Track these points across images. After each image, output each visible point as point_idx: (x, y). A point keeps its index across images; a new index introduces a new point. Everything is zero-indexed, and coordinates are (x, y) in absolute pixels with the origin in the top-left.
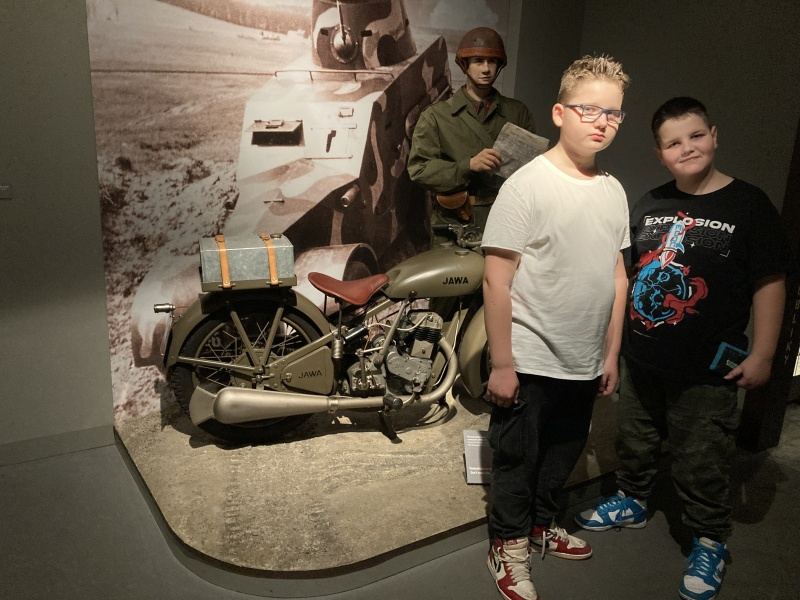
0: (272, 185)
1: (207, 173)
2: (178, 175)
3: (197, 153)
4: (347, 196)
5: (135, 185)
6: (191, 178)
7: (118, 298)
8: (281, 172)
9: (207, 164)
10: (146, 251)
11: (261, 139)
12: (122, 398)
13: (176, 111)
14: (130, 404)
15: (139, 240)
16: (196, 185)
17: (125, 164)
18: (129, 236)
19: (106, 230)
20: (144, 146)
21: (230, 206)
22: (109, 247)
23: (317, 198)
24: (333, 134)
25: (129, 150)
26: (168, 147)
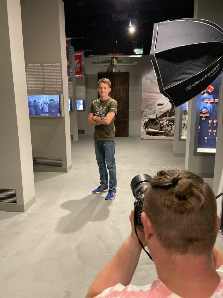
0: (160, 110)
1: (152, 109)
2: (149, 109)
3: (151, 107)
4: (169, 111)
5: (145, 110)
6: (150, 109)
7: (142, 121)
8: (161, 108)
9: (152, 108)
10: (145, 117)
11: (158, 105)
12: (142, 132)
13: (149, 103)
14: (143, 133)
15: (145, 116)
16: (151, 110)
17: (144, 108)
18: (144, 115)
19: (142, 115)
20: (146, 106)
21: (154, 112)
22: (142, 116)
23: (165, 111)
24: (167, 104)
25: (145, 107)
26: (148, 106)
